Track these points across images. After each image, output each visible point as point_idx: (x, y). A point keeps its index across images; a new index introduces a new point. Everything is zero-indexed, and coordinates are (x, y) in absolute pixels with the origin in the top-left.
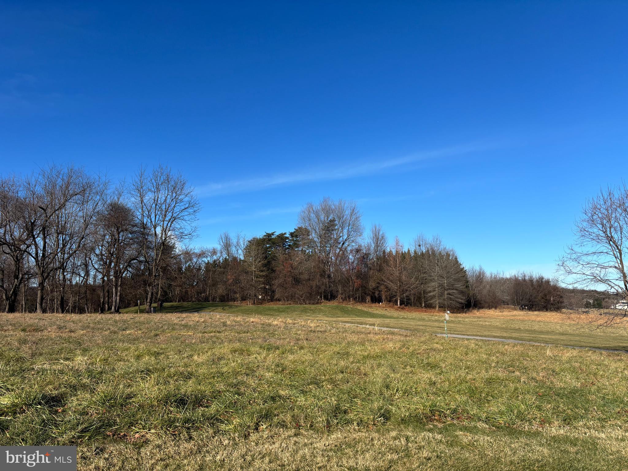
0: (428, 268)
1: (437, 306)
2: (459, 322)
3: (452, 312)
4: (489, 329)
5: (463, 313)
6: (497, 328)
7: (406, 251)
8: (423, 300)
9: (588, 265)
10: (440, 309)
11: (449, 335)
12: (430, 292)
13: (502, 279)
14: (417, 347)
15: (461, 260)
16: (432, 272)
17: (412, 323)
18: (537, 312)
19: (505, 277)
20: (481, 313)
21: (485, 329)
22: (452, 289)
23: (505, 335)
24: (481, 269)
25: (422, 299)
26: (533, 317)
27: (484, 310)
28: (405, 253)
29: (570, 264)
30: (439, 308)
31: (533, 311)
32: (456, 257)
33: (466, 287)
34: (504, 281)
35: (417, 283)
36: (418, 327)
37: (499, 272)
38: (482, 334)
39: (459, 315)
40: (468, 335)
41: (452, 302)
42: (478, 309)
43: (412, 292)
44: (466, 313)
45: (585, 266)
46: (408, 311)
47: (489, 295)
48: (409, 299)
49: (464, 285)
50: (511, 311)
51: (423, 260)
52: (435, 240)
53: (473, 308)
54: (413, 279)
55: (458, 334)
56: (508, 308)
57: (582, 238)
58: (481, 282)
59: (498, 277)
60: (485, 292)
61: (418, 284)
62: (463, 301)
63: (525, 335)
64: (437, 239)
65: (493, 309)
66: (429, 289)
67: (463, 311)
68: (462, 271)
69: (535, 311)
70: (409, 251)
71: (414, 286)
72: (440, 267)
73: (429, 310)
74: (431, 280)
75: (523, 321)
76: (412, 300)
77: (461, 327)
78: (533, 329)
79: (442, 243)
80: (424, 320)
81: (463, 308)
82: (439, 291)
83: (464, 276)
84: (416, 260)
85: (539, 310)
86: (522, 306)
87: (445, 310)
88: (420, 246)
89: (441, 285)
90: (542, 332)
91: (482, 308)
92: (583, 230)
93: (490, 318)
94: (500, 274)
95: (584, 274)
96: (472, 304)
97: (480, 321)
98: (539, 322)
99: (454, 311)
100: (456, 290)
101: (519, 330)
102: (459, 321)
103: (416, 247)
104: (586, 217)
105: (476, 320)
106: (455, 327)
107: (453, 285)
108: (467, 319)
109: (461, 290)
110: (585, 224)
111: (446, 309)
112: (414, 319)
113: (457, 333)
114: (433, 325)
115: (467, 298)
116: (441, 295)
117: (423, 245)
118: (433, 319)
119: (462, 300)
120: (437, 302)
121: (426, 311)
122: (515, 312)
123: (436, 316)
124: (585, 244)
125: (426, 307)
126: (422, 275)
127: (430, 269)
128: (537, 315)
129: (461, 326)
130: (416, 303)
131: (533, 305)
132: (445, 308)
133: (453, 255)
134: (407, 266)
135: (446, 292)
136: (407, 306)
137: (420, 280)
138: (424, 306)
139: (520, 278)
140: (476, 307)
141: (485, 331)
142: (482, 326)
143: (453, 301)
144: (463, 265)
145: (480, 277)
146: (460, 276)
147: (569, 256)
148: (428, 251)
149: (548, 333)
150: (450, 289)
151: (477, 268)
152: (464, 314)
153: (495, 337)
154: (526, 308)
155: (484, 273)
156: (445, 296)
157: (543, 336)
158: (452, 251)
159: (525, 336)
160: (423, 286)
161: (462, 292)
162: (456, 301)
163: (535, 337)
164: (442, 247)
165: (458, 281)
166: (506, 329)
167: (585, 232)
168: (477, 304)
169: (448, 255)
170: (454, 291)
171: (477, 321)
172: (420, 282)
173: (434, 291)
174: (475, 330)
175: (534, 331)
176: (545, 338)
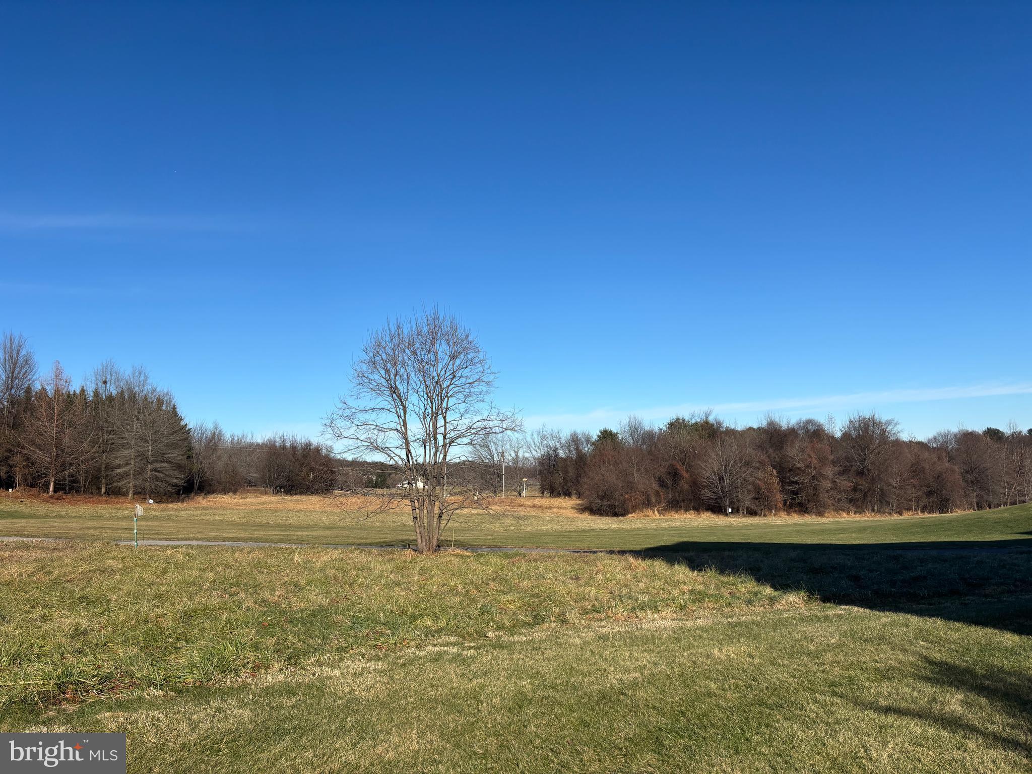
0: (118, 423)
1: (131, 492)
2: (169, 518)
3: (158, 501)
4: (219, 527)
5: (178, 501)
6: (232, 525)
7: (78, 392)
8: (103, 481)
9: (363, 427)
10: (135, 496)
11: (140, 542)
12: (119, 466)
13: (251, 445)
14: (69, 569)
15: (182, 411)
16: (125, 431)
17: (74, 525)
18: (297, 496)
19: (254, 441)
20: (210, 501)
21: (211, 527)
22: (161, 462)
23: (243, 534)
24: (216, 428)
25: (101, 481)
26: (291, 504)
27: (216, 496)
28: (75, 394)
29: (340, 423)
30: (134, 494)
31: (292, 495)
32: (174, 406)
33: (189, 457)
34: (253, 448)
35: (94, 450)
36: (86, 532)
37: (245, 434)
38: (204, 536)
39: (170, 505)
40: (178, 540)
41: (159, 483)
42: (205, 494)
43: (83, 467)
44: (183, 501)
45: (360, 427)
46: (69, 502)
47: (226, 472)
48: (75, 481)
49: (182, 455)
50: (258, 495)
51: (110, 409)
52: (137, 374)
53: (197, 494)
54: (85, 444)
55: (161, 539)
56: (255, 492)
57: (359, 387)
58: (215, 450)
59: (243, 441)
60: (220, 465)
61: (95, 452)
62: (179, 482)
63: (273, 533)
64: (140, 373)
65: (231, 494)
66: (117, 462)
67: (179, 498)
68: (184, 432)
69: (296, 494)
70: (83, 390)
71: (88, 456)
72: (141, 423)
73: (113, 499)
74: (123, 446)
75: (275, 511)
76: (82, 482)
77: (169, 527)
78: (287, 523)
79: (150, 381)
80: (100, 517)
81: (178, 493)
82: (137, 464)
83: (185, 439)
84: (96, 409)
85: (301, 493)
86: (276, 488)
87: (145, 499)
88: (105, 382)
89: (142, 456)
90: (299, 527)
91: (213, 492)
92: (361, 376)
93: (224, 508)
94: (246, 438)
95: (358, 439)
96: (196, 487)
97: (206, 515)
98: (298, 511)
99: (162, 499)
100: (169, 462)
101: (267, 526)
102: (169, 516)
103: (97, 385)
104: (365, 357)
105: (199, 512)
106: (159, 526)
107: (164, 454)
108: (183, 512)
109: (178, 463)
110: (364, 367)
111: (148, 496)
112: (80, 517)
113: (160, 536)
114: (117, 526)
115: (188, 476)
116: (140, 472)
117: (113, 381)
118: (119, 514)
119: (179, 479)
120: (131, 485)
121: (107, 501)
122: (265, 498)
123: (127, 509)
124: (362, 395)
125: (108, 494)
126: (106, 437)
127: (122, 425)
128: (297, 502)
129: (171, 524)
130: (88, 488)
131: (293, 486)
132: (145, 494)
133: (169, 402)
134: (75, 419)
135: (149, 467)
136: (69, 493)
137: (102, 445)
138: (105, 493)
139: (277, 444)
140: (202, 492)
141: (212, 530)
142: (208, 523)
143: (162, 481)
144: (185, 420)
145: (214, 442)
146: (178, 438)
147: (340, 413)
148: (122, 392)
149: (308, 527)
150: (157, 461)
151: (210, 426)
152: (179, 504)
153: (224, 539)
154: (282, 490)
155: (220, 434)
156: (147, 474)
157: (299, 533)
158: (167, 395)
159: (273, 535)
160: (106, 457)
161: (179, 467)
162: (167, 482)
163: (288, 535)
164: (148, 388)
165: (175, 448)
166: (245, 526)
167: (364, 378)
168: (203, 486)
169: (160, 402)
170: (165, 465)
171: (201, 514)
172: (101, 450)
173: (128, 464)
174: (194, 529)
175: (289, 527)
176: (302, 536)
